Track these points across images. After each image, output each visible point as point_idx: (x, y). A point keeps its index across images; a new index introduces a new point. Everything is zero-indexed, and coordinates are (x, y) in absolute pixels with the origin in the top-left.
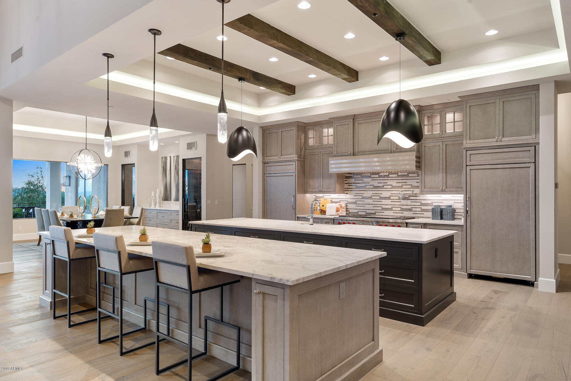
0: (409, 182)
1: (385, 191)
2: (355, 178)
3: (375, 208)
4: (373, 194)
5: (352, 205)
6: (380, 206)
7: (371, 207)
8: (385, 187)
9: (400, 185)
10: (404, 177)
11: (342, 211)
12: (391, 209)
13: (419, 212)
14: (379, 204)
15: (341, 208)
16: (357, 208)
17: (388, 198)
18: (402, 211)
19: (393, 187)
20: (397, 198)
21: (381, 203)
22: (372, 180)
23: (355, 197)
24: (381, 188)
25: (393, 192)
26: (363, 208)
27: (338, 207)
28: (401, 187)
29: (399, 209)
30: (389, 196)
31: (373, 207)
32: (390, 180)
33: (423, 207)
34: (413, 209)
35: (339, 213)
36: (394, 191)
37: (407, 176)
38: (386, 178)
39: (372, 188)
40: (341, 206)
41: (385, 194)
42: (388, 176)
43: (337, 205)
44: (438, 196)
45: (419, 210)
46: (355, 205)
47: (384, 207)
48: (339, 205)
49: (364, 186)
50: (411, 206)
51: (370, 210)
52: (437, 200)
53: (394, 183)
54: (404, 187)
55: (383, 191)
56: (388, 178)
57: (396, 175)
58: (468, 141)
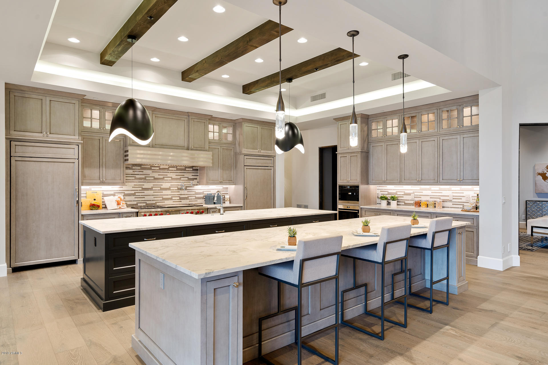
0: (186, 175)
1: (165, 182)
2: (133, 169)
3: (155, 199)
4: (153, 185)
5: (131, 197)
6: (161, 196)
7: (151, 198)
8: (165, 179)
9: (179, 177)
10: (182, 171)
11: (123, 203)
12: (171, 199)
13: (194, 200)
14: (160, 195)
15: (121, 201)
16: (136, 199)
17: (169, 189)
18: (181, 199)
19: (173, 179)
20: (176, 188)
21: (161, 194)
22: (152, 172)
23: (134, 189)
24: (162, 180)
25: (172, 184)
26: (143, 199)
27: (118, 200)
28: (180, 179)
29: (178, 198)
30: (169, 187)
31: (154, 197)
32: (170, 172)
33: (197, 196)
34: (190, 198)
35: (120, 206)
36: (173, 182)
37: (185, 170)
38: (166, 171)
39: (153, 180)
40: (120, 199)
41: (165, 185)
42: (168, 169)
43: (116, 198)
44: (207, 187)
45: (194, 198)
46: (135, 197)
47: (164, 197)
48: (119, 197)
49: (144, 177)
50: (188, 195)
51: (151, 200)
52: (207, 189)
53: (174, 175)
54: (182, 179)
55: (164, 182)
56: (169, 171)
57: (175, 169)
58: (245, 150)
